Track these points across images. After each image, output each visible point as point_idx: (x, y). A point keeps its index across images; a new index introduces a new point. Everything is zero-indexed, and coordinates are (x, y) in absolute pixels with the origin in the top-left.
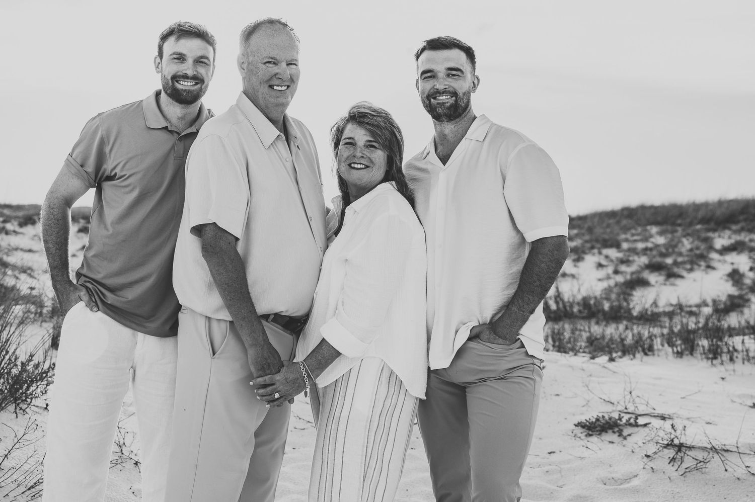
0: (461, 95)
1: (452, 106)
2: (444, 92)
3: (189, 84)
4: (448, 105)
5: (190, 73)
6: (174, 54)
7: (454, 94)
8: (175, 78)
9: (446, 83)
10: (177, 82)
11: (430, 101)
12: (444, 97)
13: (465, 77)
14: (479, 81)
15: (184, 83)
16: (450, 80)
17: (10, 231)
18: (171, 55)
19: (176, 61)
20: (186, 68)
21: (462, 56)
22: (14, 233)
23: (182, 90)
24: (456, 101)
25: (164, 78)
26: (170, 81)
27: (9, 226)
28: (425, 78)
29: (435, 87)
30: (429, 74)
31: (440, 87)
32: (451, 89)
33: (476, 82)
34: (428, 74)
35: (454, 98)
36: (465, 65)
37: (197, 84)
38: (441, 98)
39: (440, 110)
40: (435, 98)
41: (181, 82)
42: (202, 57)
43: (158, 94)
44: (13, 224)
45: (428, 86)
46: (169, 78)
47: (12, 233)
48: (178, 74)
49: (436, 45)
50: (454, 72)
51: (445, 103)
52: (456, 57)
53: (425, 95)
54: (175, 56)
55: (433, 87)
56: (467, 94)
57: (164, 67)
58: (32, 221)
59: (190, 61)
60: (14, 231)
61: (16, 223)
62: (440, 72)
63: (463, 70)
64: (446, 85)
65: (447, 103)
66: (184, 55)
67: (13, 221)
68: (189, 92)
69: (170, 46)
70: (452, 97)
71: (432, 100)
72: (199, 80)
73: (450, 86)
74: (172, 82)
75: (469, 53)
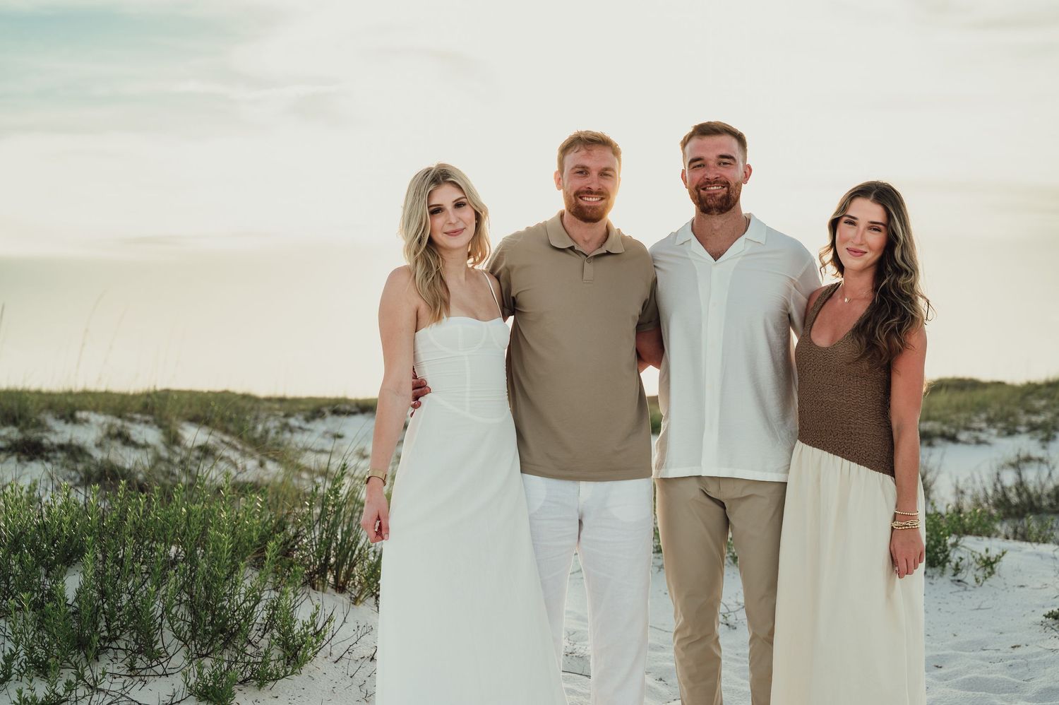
0: (733, 185)
1: (723, 197)
2: (716, 182)
3: (594, 199)
4: (720, 196)
5: (594, 187)
6: (576, 167)
7: (726, 184)
8: (579, 194)
9: (718, 172)
10: (581, 198)
11: (699, 192)
12: (715, 188)
13: (737, 166)
14: (751, 170)
15: (588, 199)
16: (721, 168)
17: (295, 427)
18: (573, 169)
19: (578, 175)
20: (589, 182)
21: (734, 143)
22: (300, 431)
23: (587, 206)
24: (728, 192)
25: (567, 195)
26: (573, 198)
27: (293, 422)
28: (694, 168)
29: (706, 177)
30: (698, 163)
31: (711, 176)
32: (723, 179)
33: (748, 171)
34: (696, 163)
35: (726, 189)
36: (737, 152)
37: (602, 199)
38: (712, 188)
39: (711, 202)
40: (704, 189)
41: (586, 199)
42: (606, 169)
43: (562, 215)
44: (297, 419)
45: (699, 175)
46: (572, 194)
47: (298, 430)
48: (582, 189)
49: (705, 130)
50: (726, 160)
51: (716, 194)
52: (727, 144)
53: (694, 186)
54: (578, 170)
55: (703, 177)
56: (739, 186)
57: (566, 183)
58: (320, 414)
59: (595, 174)
60: (300, 428)
61: (301, 418)
62: (711, 160)
63: (736, 158)
64: (717, 174)
65: (719, 193)
66: (587, 168)
67: (297, 415)
68: (594, 208)
69: (573, 159)
70: (724, 187)
71: (702, 191)
72: (603, 195)
73: (721, 176)
74: (576, 199)
75: (740, 139)
